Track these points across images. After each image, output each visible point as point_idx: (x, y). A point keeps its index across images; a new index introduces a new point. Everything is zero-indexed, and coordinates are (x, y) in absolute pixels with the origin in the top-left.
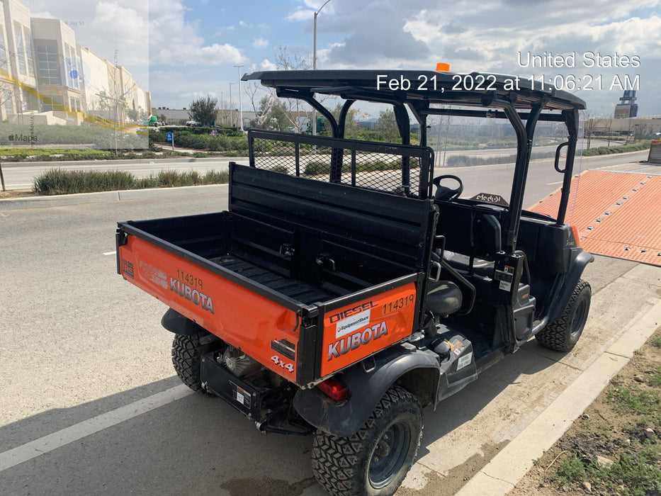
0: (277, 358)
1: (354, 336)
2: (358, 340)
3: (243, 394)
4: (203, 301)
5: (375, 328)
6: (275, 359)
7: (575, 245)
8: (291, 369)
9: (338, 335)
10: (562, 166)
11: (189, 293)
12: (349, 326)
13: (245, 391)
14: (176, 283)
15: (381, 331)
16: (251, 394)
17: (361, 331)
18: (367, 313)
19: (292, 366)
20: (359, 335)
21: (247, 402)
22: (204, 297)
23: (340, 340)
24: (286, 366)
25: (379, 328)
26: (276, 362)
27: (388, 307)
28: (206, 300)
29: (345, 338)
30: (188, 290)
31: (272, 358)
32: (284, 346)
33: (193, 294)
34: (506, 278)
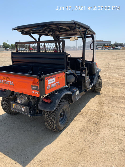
0: (34, 91)
1: (52, 84)
2: (53, 85)
3: (24, 108)
4: (10, 83)
5: (57, 83)
6: (33, 92)
7: (97, 67)
8: (38, 93)
9: (49, 84)
10: (92, 48)
11: (6, 82)
12: (51, 82)
13: (24, 107)
14: (2, 81)
15: (58, 84)
16: (26, 108)
17: (54, 83)
18: (54, 79)
19: (38, 92)
20: (53, 84)
21: (25, 110)
22: (10, 82)
23: (49, 85)
24: (36, 93)
25: (58, 83)
26: (34, 92)
27: (59, 78)
28: (11, 83)
29: (50, 84)
30: (6, 81)
31: (32, 92)
32: (35, 88)
33: (7, 82)
34: (84, 73)
